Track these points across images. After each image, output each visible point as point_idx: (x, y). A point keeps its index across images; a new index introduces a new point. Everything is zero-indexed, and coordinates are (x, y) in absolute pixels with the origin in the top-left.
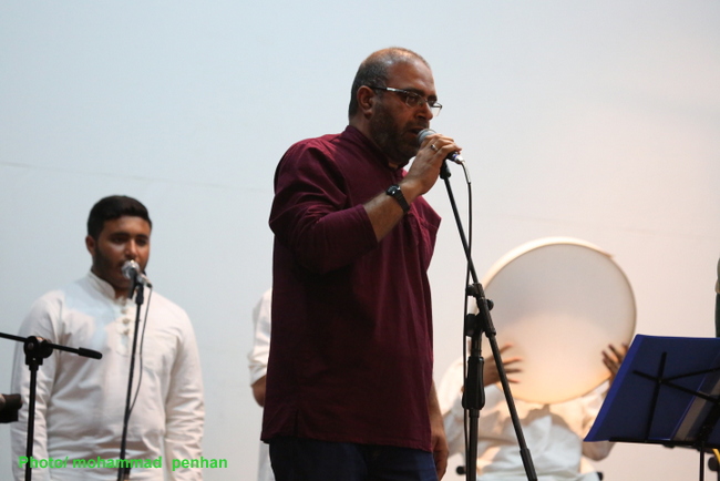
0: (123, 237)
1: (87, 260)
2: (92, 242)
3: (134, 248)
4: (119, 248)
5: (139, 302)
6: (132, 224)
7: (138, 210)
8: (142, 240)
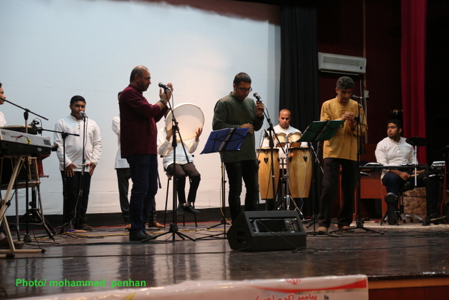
0: (78, 106)
1: (70, 111)
2: (71, 106)
3: (81, 108)
4: (77, 109)
5: (85, 121)
6: (81, 103)
7: (82, 99)
8: (83, 107)
